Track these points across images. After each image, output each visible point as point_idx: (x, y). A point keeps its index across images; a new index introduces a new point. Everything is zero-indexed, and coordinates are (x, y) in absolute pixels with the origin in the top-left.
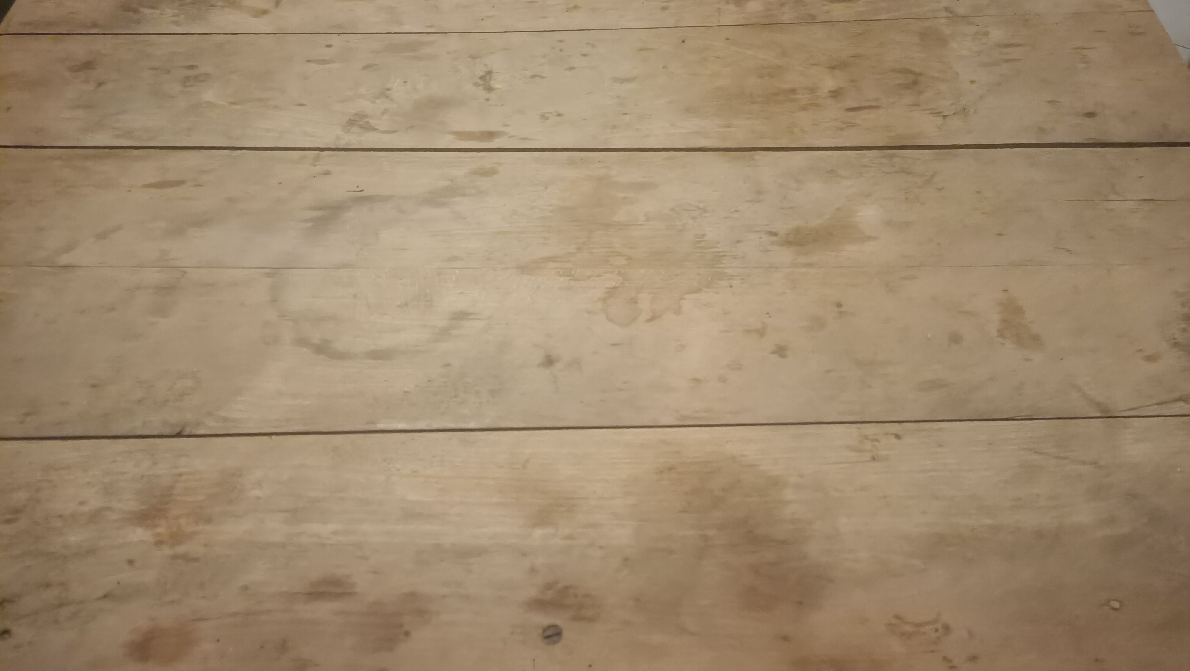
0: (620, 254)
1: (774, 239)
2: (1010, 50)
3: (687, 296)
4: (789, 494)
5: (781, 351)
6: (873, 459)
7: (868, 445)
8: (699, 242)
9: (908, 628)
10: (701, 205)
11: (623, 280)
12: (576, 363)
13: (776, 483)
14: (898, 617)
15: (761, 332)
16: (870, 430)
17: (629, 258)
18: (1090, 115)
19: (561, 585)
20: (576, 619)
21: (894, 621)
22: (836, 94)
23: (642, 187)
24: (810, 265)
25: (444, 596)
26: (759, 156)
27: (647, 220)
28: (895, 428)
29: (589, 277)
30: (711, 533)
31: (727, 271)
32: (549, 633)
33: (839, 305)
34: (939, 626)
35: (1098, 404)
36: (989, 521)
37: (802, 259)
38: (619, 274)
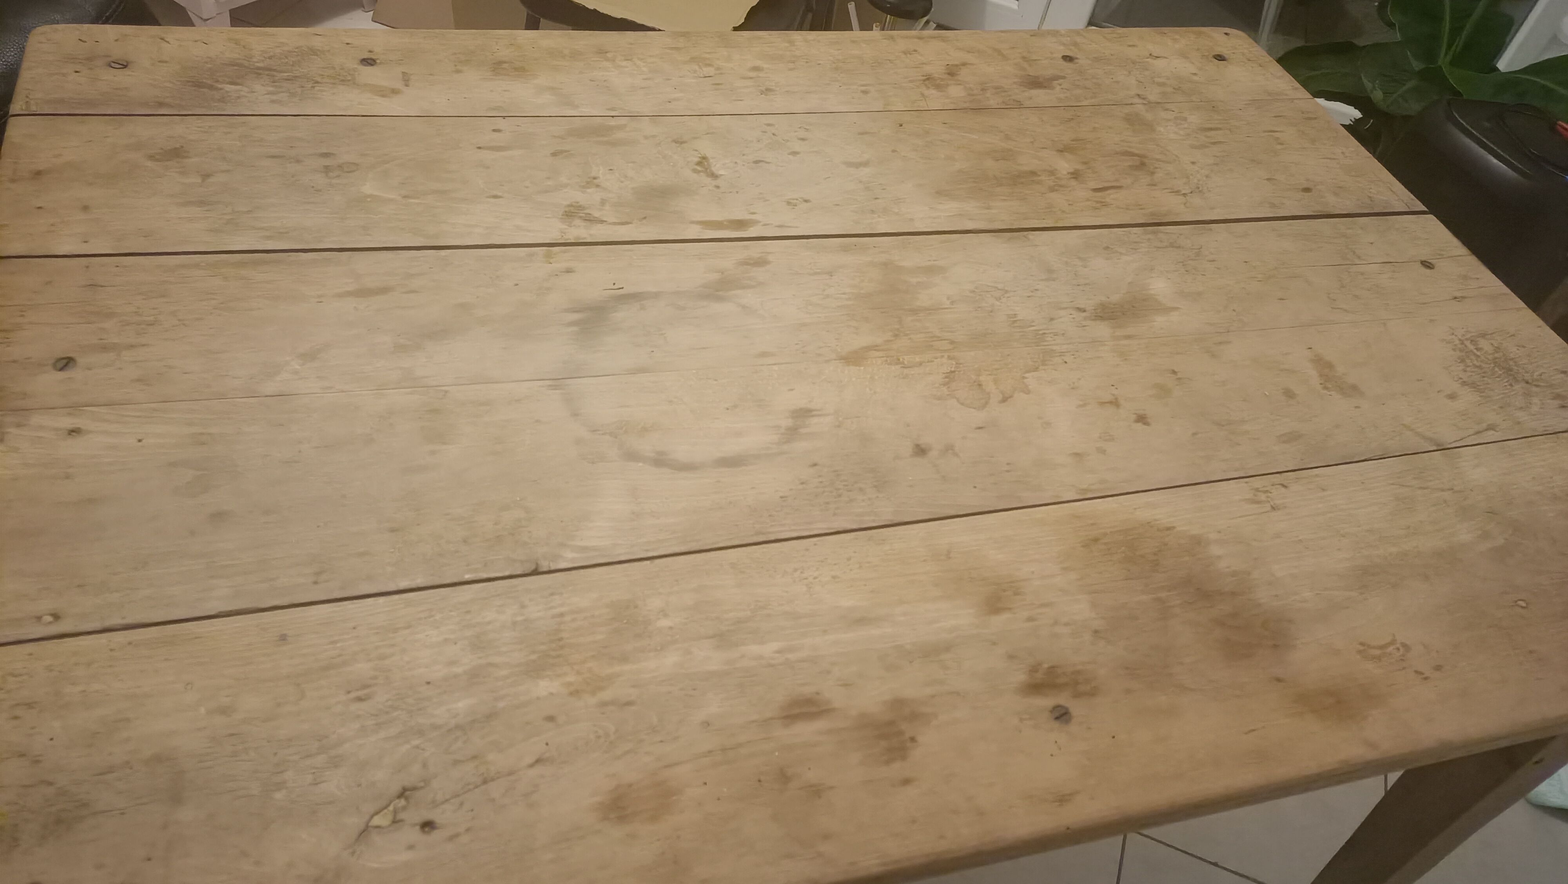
0: (941, 339)
1: (1084, 314)
2: (1212, 133)
3: (1027, 375)
4: (1216, 550)
5: (1142, 419)
6: (1273, 508)
7: (1263, 497)
8: (1015, 322)
9: (1377, 652)
10: (1000, 286)
11: (957, 363)
12: (949, 449)
13: (1198, 541)
14: (1362, 644)
15: (1115, 403)
16: (1257, 483)
17: (952, 342)
18: (1307, 190)
19: (1046, 666)
20: (1077, 695)
21: (1362, 648)
22: (1076, 175)
23: (931, 270)
24: (1128, 337)
25: (933, 696)
26: (1032, 235)
27: (952, 303)
28: (1277, 478)
29: (921, 364)
30: (1163, 595)
31: (1054, 348)
32: (1057, 714)
33: (1174, 372)
34: (1398, 645)
35: (1430, 440)
36: (1394, 550)
37: (1119, 332)
38: (949, 358)
